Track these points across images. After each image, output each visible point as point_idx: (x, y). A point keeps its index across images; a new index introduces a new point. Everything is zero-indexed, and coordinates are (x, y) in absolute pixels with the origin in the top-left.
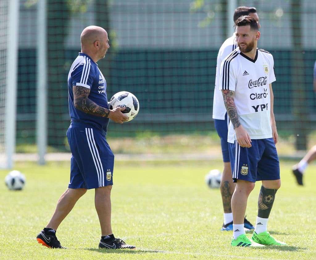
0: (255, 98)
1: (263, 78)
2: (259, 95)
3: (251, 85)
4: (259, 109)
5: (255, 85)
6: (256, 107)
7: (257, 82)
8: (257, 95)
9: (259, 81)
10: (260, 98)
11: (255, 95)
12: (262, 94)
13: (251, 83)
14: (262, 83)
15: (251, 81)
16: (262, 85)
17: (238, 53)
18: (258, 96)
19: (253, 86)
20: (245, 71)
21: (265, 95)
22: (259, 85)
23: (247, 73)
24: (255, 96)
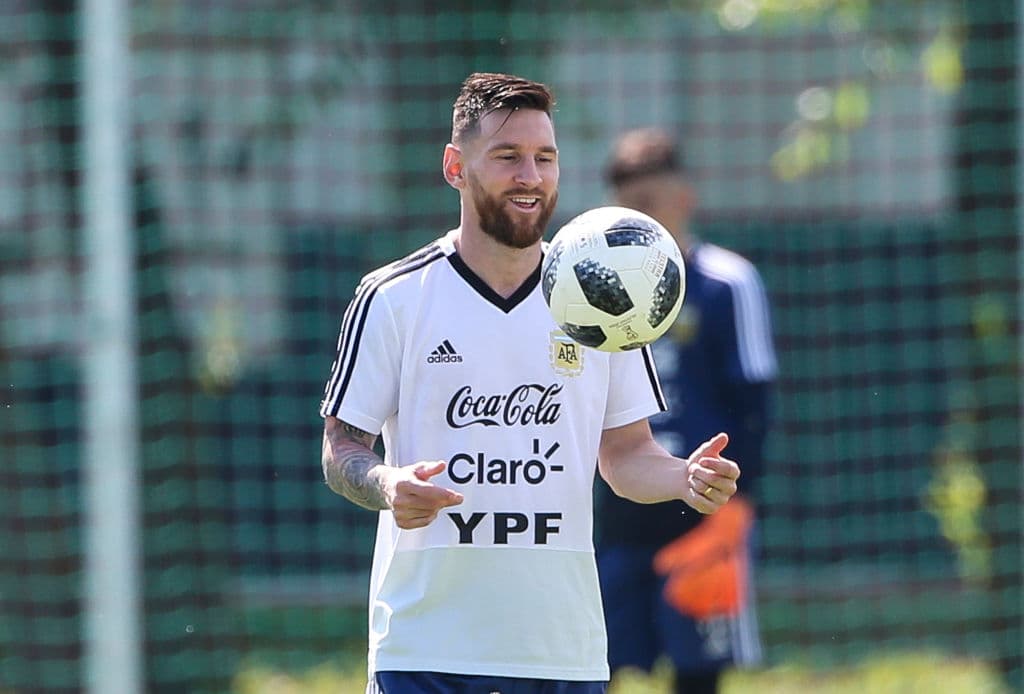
0: (471, 475)
1: (541, 389)
2: (498, 466)
3: (462, 414)
4: (485, 530)
5: (482, 417)
6: (466, 522)
7: (502, 403)
8: (486, 464)
9: (515, 402)
10: (503, 480)
11: (471, 461)
12: (520, 463)
13: (465, 402)
14: (528, 410)
15: (464, 395)
16: (524, 422)
17: (441, 255)
18: (487, 470)
19: (470, 417)
20: (446, 343)
21: (534, 472)
22: (510, 420)
23: (452, 351)
24: (474, 468)
